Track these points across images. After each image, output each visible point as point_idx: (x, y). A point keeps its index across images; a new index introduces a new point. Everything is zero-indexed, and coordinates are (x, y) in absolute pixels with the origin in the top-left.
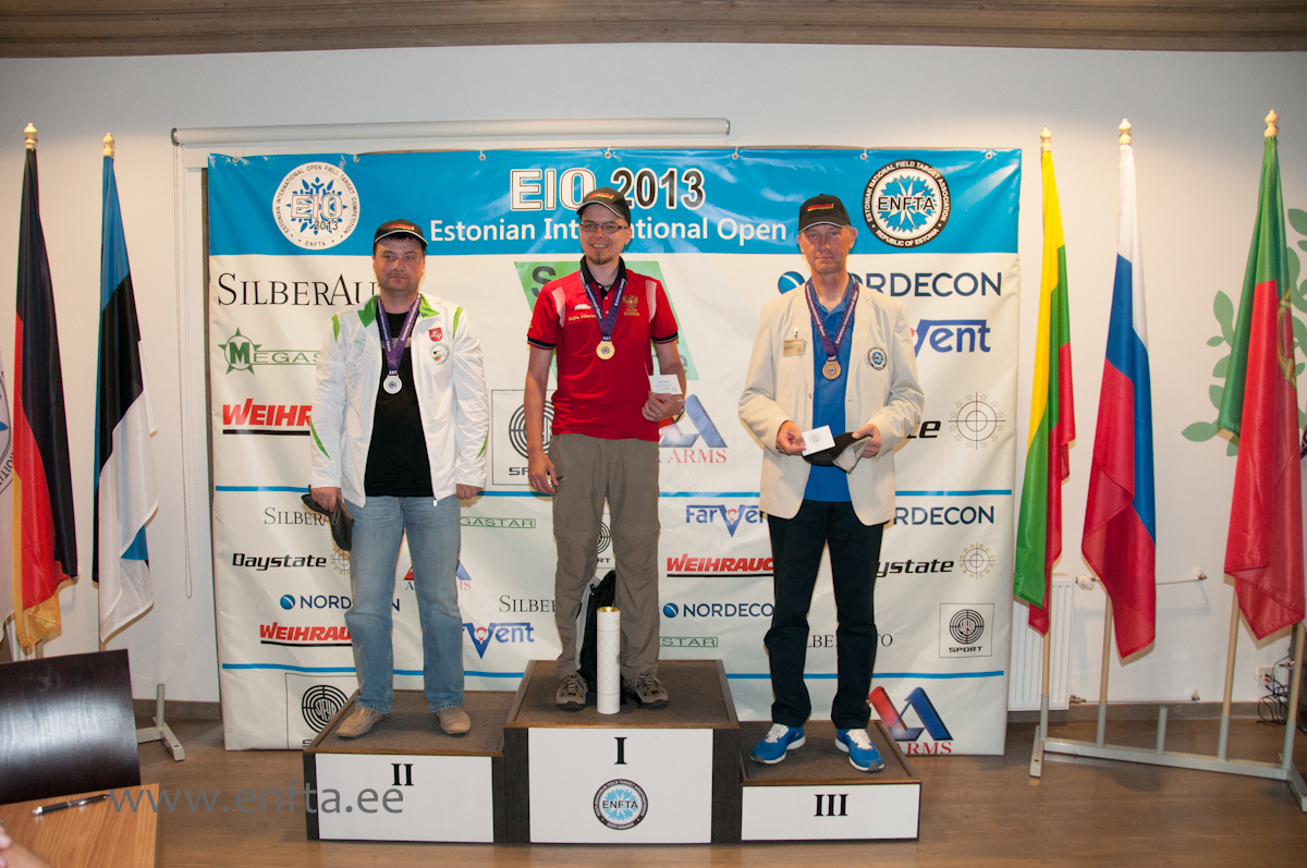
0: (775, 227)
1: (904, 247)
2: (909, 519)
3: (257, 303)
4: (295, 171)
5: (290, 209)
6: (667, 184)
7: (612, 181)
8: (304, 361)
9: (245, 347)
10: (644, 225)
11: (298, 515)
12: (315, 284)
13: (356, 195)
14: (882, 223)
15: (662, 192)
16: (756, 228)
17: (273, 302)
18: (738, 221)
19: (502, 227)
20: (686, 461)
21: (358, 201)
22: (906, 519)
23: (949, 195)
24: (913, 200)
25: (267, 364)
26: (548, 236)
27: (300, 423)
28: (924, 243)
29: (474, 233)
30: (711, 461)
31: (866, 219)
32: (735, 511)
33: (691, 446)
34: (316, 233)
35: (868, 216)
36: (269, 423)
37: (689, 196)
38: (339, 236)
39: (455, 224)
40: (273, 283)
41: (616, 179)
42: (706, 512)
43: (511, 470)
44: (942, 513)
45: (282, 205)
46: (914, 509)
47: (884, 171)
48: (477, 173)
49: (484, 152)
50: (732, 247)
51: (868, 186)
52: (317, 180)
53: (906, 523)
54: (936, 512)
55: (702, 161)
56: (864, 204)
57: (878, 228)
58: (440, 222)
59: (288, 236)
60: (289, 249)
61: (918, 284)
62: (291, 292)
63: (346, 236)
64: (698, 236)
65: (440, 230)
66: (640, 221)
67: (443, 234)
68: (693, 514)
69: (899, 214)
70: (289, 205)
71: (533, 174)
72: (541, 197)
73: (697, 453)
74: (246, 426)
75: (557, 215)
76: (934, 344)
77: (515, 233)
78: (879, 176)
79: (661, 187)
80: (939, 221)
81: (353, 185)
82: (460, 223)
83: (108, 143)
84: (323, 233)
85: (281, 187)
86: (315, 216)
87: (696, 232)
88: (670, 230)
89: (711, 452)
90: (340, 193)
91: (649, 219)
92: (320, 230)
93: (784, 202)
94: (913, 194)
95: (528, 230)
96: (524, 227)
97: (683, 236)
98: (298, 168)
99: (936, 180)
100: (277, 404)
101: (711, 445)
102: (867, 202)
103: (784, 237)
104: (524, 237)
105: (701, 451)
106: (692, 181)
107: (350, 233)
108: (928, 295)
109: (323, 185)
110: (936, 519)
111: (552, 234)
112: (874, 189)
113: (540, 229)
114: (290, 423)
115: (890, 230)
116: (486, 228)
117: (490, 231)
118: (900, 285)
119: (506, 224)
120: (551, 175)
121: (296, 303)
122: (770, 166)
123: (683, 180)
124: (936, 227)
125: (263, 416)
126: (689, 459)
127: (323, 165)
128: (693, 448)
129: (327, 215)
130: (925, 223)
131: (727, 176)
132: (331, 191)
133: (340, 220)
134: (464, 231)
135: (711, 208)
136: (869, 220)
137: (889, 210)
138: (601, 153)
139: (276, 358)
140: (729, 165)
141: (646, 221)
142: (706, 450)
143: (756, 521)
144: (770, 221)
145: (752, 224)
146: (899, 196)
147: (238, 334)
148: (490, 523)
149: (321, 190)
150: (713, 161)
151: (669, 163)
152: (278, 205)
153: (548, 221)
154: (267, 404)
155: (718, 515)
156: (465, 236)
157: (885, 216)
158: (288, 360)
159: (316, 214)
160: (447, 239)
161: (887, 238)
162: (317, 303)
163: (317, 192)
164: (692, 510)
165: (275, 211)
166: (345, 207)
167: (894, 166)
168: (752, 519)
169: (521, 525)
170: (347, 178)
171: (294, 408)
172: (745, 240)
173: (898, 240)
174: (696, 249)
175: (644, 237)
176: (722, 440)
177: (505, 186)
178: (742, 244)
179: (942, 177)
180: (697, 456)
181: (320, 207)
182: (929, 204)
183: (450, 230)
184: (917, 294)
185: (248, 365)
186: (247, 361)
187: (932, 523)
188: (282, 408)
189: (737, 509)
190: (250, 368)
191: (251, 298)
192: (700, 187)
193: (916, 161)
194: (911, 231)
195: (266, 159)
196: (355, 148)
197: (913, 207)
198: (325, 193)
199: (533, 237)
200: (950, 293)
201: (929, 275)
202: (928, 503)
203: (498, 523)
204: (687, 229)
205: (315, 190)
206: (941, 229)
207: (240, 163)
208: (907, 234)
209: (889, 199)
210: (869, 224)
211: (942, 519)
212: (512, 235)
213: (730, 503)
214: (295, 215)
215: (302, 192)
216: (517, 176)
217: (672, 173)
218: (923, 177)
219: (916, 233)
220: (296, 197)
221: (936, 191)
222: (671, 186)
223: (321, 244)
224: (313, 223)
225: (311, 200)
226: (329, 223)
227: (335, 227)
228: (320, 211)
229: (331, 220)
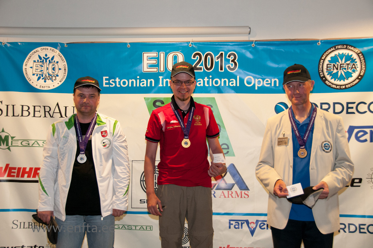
0: (273, 80)
1: (341, 89)
2: (347, 230)
3: (14, 116)
4: (35, 50)
5: (32, 69)
6: (219, 60)
7: (192, 58)
8: (38, 145)
9: (7, 138)
10: (208, 80)
11: (30, 224)
12: (44, 107)
13: (66, 63)
14: (328, 77)
15: (217, 63)
16: (263, 80)
17: (22, 116)
18: (255, 78)
19: (138, 80)
20: (228, 197)
21: (67, 66)
22: (345, 230)
23: (365, 62)
24: (345, 65)
25: (18, 146)
26: (161, 85)
27: (34, 176)
28: (351, 87)
29: (124, 83)
30: (241, 197)
31: (320, 75)
32: (254, 223)
33: (231, 189)
34: (45, 81)
35: (321, 74)
36: (18, 176)
37: (230, 65)
38: (57, 83)
39: (115, 79)
40: (23, 106)
41: (194, 57)
42: (239, 224)
43: (141, 200)
44: (365, 227)
45: (28, 67)
46: (349, 224)
47: (330, 51)
48: (126, 53)
49: (129, 43)
50: (252, 90)
51: (321, 59)
52: (46, 55)
53: (345, 232)
54: (362, 227)
55: (236, 48)
56: (319, 68)
57: (326, 80)
58: (108, 77)
59: (30, 83)
60: (32, 89)
61: (348, 108)
62: (31, 110)
63: (60, 84)
64: (234, 85)
65: (107, 82)
66: (206, 78)
67: (109, 84)
68: (232, 224)
69: (338, 72)
70: (31, 67)
71: (154, 54)
72: (157, 65)
73: (234, 193)
74: (5, 178)
75: (165, 75)
76: (357, 138)
77: (145, 83)
78: (327, 53)
79: (216, 61)
80: (360, 75)
81: (64, 59)
82: (117, 78)
84: (49, 82)
85: (27, 58)
86: (45, 73)
87: (234, 83)
88: (221, 82)
89: (241, 192)
90: (57, 62)
91: (211, 76)
92: (47, 80)
93: (278, 68)
94: (345, 62)
95: (151, 82)
96: (149, 81)
97: (227, 85)
98: (36, 49)
99: (358, 54)
100: (22, 166)
101: (241, 189)
102: (321, 67)
103: (277, 85)
104: (149, 85)
105: (236, 192)
106: (232, 58)
107: (63, 82)
108: (354, 113)
109: (49, 58)
110: (362, 230)
111: (163, 84)
112: (324, 60)
113: (157, 82)
114: (29, 176)
115: (333, 81)
116: (130, 81)
117: (133, 82)
118: (338, 108)
119: (140, 79)
120: (162, 55)
121: (34, 116)
122: (270, 50)
123: (227, 57)
124: (357, 78)
125: (14, 172)
126: (230, 196)
127: (49, 48)
128: (232, 190)
129: (51, 73)
130: (352, 76)
131: (249, 55)
132: (53, 61)
133: (57, 76)
134: (120, 82)
135: (241, 71)
136: (322, 76)
137: (332, 70)
138: (187, 44)
139: (23, 143)
140: (250, 50)
141: (209, 78)
142: (239, 191)
143: (264, 228)
144: (270, 77)
145: (261, 79)
146: (337, 63)
147: (3, 131)
148: (129, 228)
149: (48, 60)
150: (242, 48)
151: (220, 49)
152: (26, 67)
153: (161, 77)
154: (17, 166)
155: (245, 225)
156: (120, 84)
157: (330, 73)
158: (29, 144)
159: (45, 72)
160: (111, 86)
161: (331, 84)
162: (45, 116)
163: (46, 61)
164: (232, 222)
165: (24, 70)
166: (60, 69)
167: (335, 48)
168: (262, 227)
169: (145, 229)
170: (61, 55)
171: (31, 169)
172: (258, 86)
173: (337, 85)
174: (233, 91)
175: (208, 85)
176: (247, 187)
177: (140, 60)
178: (256, 88)
179: (361, 53)
180: (234, 195)
181: (47, 69)
182: (354, 67)
183: (112, 81)
184: (348, 113)
185: (8, 147)
186: (7, 145)
187: (360, 232)
188: (24, 169)
189: (255, 222)
190: (9, 149)
191: (10, 113)
192: (236, 61)
193: (347, 45)
194: (344, 81)
195: (19, 44)
196: (65, 40)
197: (345, 69)
198: (50, 62)
199: (153, 85)
200: (365, 112)
201: (354, 103)
202: (357, 221)
203: (134, 228)
204: (229, 82)
205: (45, 60)
206: (360, 79)
207: (5, 45)
208: (342, 82)
209: (332, 64)
210: (322, 78)
211: (365, 230)
212: (143, 84)
213: (252, 219)
214: (34, 72)
215: (38, 61)
216: (146, 55)
217: (222, 54)
218: (350, 53)
219: (346, 82)
220: (35, 64)
221: (358, 60)
222: (221, 61)
223: (48, 87)
224: (44, 77)
225: (43, 65)
226: (52, 77)
227: (55, 79)
228: (48, 71)
229: (53, 75)
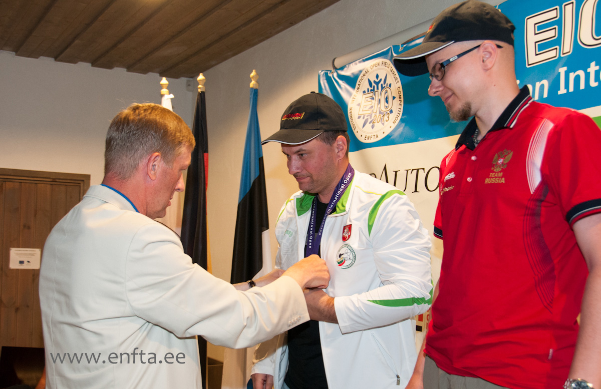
26: (562, 91)
34: (373, 127)
38: (388, 127)
45: (354, 105)
49: (500, 6)
52: (377, 76)
59: (355, 132)
60: (357, 144)
63: (394, 126)
70: (359, 105)
71: (550, 14)
81: (397, 75)
83: (253, 77)
85: (356, 89)
86: (375, 111)
90: (390, 85)
92: (376, 124)
95: (542, 88)
98: (366, 69)
107: (397, 122)
109: (381, 80)
111: (567, 87)
113: (554, 83)
120: (568, 10)
127: (381, 61)
132: (386, 85)
133: (391, 112)
149: (380, 86)
152: (351, 106)
153: (563, 70)
159: (376, 108)
163: (378, 89)
165: (349, 112)
181: (379, 101)
198: (382, 88)
205: (376, 86)
207: (334, 75)
214: (361, 113)
215: (368, 91)
216: (531, 23)
223: (375, 136)
224: (373, 118)
225: (374, 97)
226: (384, 116)
227: (387, 119)
228: (379, 106)
229: (385, 112)
